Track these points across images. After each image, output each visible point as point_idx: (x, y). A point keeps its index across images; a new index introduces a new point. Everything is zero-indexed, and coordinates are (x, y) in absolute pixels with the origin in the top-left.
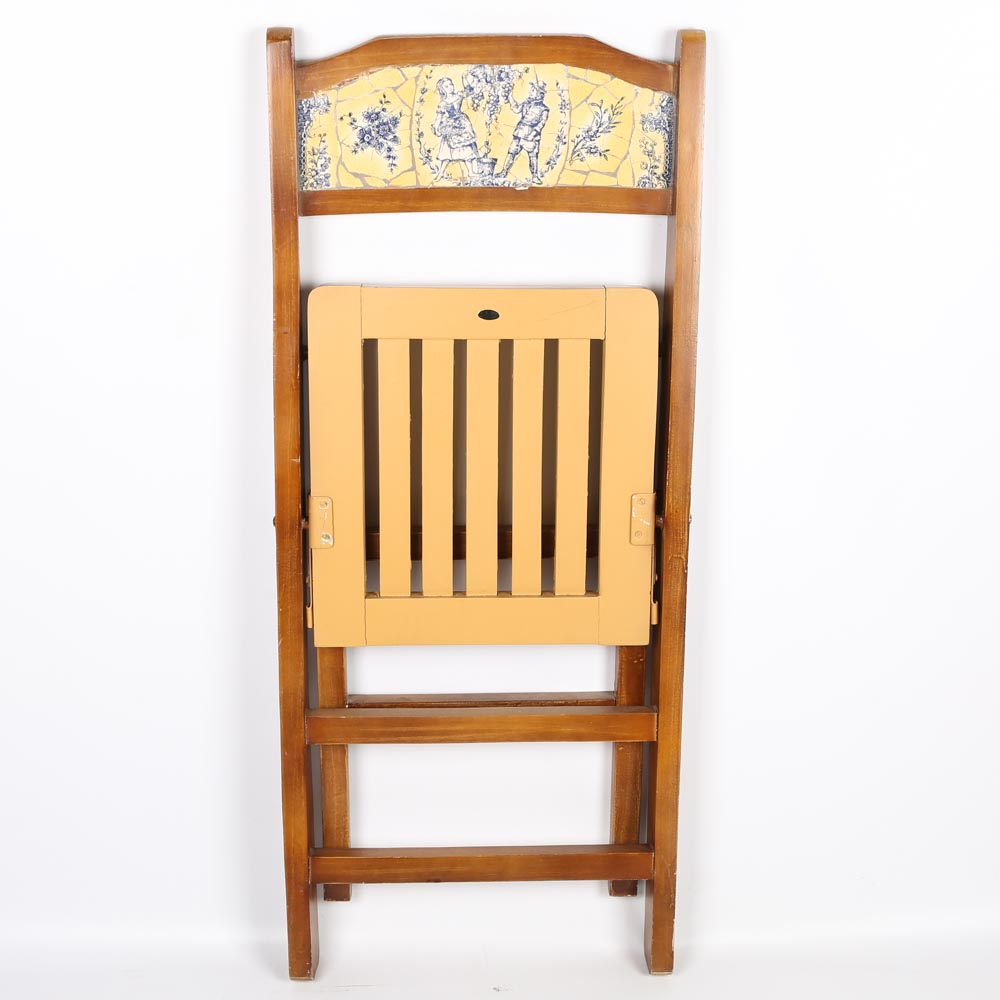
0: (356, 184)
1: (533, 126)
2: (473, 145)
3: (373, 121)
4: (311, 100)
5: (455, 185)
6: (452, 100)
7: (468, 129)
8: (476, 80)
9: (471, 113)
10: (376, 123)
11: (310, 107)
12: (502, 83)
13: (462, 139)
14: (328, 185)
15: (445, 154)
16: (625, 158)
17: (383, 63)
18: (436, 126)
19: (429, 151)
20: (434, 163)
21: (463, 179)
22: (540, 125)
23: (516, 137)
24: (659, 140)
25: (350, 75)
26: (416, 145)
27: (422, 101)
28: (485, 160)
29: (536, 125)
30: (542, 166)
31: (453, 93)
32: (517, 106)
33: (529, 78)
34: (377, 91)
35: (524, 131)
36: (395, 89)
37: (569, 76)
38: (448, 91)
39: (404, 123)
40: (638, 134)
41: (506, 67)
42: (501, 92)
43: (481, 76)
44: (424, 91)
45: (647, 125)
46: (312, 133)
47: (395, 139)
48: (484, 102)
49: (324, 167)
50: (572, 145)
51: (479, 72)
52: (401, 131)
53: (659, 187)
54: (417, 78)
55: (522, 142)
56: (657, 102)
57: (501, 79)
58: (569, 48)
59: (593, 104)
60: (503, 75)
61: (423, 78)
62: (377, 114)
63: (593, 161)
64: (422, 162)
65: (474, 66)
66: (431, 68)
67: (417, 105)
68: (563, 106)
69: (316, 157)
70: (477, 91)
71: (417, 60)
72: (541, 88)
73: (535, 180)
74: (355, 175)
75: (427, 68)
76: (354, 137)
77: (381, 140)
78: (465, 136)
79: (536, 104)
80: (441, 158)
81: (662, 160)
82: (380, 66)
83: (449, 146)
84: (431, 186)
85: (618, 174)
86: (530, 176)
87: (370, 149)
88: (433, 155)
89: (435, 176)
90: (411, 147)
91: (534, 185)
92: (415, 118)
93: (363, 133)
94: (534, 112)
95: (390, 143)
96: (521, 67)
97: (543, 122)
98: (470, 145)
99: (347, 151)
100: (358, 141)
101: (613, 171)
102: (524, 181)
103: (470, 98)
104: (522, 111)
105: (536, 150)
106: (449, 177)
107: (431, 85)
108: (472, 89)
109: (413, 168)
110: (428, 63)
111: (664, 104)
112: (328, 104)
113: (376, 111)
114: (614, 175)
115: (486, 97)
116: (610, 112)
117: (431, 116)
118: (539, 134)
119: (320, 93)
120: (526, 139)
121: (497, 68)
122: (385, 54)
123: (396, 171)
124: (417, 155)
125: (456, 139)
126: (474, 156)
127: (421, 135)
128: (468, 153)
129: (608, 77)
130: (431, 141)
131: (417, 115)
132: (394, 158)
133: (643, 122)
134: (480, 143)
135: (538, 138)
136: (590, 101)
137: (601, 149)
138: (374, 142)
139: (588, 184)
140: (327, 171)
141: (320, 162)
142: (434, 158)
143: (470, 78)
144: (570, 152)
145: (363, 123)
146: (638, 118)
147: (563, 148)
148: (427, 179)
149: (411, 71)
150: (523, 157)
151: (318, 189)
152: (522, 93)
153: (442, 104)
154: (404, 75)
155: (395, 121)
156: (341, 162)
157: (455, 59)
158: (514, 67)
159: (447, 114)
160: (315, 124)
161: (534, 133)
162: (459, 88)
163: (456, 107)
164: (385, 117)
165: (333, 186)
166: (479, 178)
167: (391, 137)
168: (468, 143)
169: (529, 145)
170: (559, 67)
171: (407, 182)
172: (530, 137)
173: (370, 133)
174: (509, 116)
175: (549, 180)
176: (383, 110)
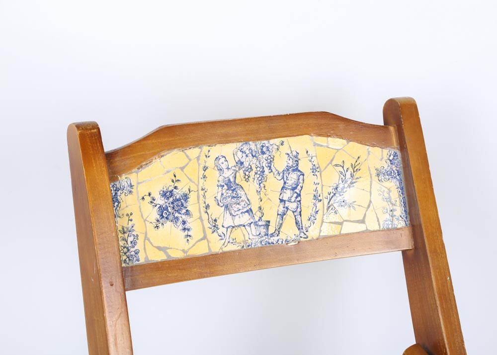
0: (160, 257)
1: (293, 189)
2: (250, 211)
3: (168, 198)
4: (117, 183)
5: (240, 248)
6: (228, 174)
7: (244, 198)
8: (244, 155)
9: (243, 183)
10: (171, 199)
11: (117, 190)
12: (265, 156)
13: (240, 207)
14: (138, 260)
15: (229, 222)
16: (369, 206)
17: (171, 147)
18: (219, 198)
19: (215, 220)
20: (222, 230)
21: (245, 241)
22: (299, 187)
23: (282, 201)
24: (393, 188)
25: (145, 159)
26: (205, 216)
27: (204, 177)
28: (260, 223)
29: (295, 188)
30: (305, 223)
31: (228, 168)
32: (279, 174)
33: (285, 149)
34: (168, 172)
35: (287, 194)
36: (182, 169)
37: (315, 145)
38: (224, 166)
39: (193, 197)
40: (376, 185)
41: (266, 142)
42: (265, 164)
43: (247, 152)
44: (205, 168)
45: (381, 177)
46: (120, 213)
47: (188, 213)
48: (252, 174)
49: (134, 243)
50: (326, 201)
51: (245, 148)
52: (191, 205)
53: (399, 226)
54: (198, 158)
55: (287, 204)
56: (385, 158)
57: (263, 153)
58: (312, 121)
59: (336, 165)
60: (265, 149)
61: (203, 157)
62: (171, 192)
63: (344, 212)
64: (211, 231)
65: (241, 144)
66: (208, 148)
67: (202, 181)
68: (315, 169)
69: (126, 235)
70: (246, 164)
71: (197, 143)
72: (296, 157)
73: (302, 235)
74: (159, 248)
75: (205, 148)
76: (154, 214)
77: (177, 215)
78: (242, 204)
79: (294, 170)
80: (226, 226)
81: (398, 203)
82: (168, 150)
83: (231, 214)
84: (221, 251)
85: (366, 220)
86: (297, 232)
87: (168, 224)
88: (219, 223)
89: (223, 241)
90: (200, 218)
91: (302, 239)
92: (201, 193)
93: (162, 210)
94: (293, 177)
95: (184, 217)
96: (277, 141)
97: (301, 185)
98: (247, 211)
99: (150, 227)
100: (158, 217)
101: (361, 218)
102: (294, 237)
103: (241, 171)
104: (283, 178)
105: (299, 210)
106: (234, 241)
107: (210, 163)
108: (242, 163)
109: (205, 238)
110: (204, 144)
111: (391, 158)
112: (131, 186)
113: (170, 189)
114: (363, 222)
115: (254, 169)
116: (351, 170)
117: (214, 190)
118: (299, 195)
119: (124, 176)
120: (289, 201)
121: (259, 144)
122: (171, 139)
123: (192, 242)
124: (207, 225)
125: (236, 207)
126: (252, 220)
127: (207, 207)
128: (245, 219)
129: (345, 141)
130: (216, 211)
131: (203, 189)
132: (189, 230)
133: (378, 175)
134: (255, 209)
135: (299, 199)
136: (334, 163)
137: (349, 201)
138: (171, 217)
139: (343, 232)
140: (136, 247)
141: (131, 239)
142: (220, 226)
143: (240, 154)
144: (326, 208)
145: (160, 201)
146: (374, 172)
147: (319, 205)
148: (217, 246)
149: (193, 152)
150: (290, 218)
151: (131, 264)
152: (281, 163)
153: (221, 178)
154: (187, 156)
155: (186, 197)
156: (146, 238)
157: (226, 139)
158: (272, 141)
159: (226, 187)
160: (123, 205)
161: (295, 195)
162: (232, 163)
163: (232, 180)
164: (178, 194)
165: (142, 260)
166: (257, 239)
167: (184, 211)
168: (245, 210)
169: (292, 206)
170: (306, 138)
171: (201, 250)
172: (293, 199)
173: (167, 209)
174: (274, 183)
175: (313, 233)
176: (175, 188)
